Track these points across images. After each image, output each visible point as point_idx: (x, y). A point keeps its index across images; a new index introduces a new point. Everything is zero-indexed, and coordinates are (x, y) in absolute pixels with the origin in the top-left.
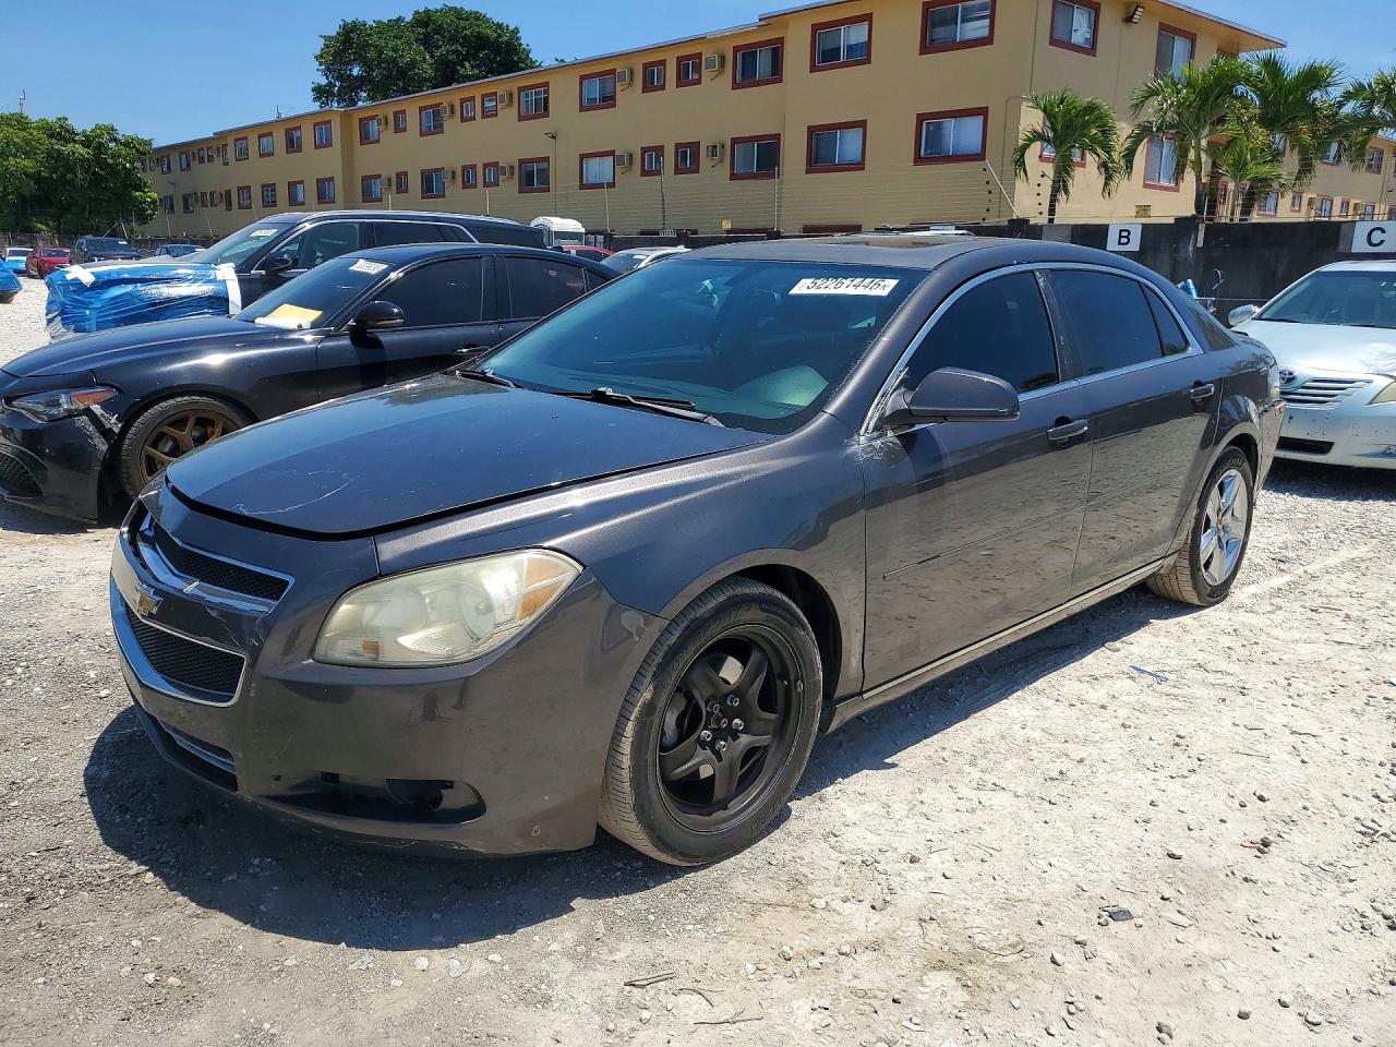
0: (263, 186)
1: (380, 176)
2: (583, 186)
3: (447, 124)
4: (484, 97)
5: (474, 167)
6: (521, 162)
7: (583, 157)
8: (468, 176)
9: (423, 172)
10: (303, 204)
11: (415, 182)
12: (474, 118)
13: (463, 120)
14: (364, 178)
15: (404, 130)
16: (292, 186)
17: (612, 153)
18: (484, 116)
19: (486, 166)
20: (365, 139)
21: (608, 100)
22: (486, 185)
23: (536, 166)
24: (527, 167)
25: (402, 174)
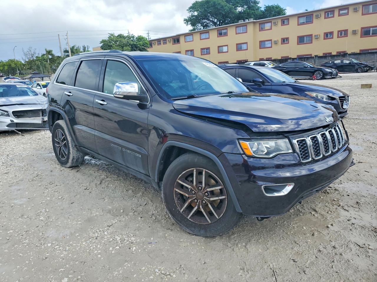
0: (201, 49)
1: (271, 40)
3: (315, 20)
4: (340, 10)
5: (332, 33)
6: (362, 28)
8: (328, 35)
9: (298, 37)
10: (227, 52)
11: (293, 40)
12: (333, 17)
13: (325, 18)
14: (260, 42)
15: (288, 24)
16: (219, 47)
18: (339, 16)
19: (339, 31)
20: (261, 29)
22: (338, 37)
23: (371, 29)
24: (366, 30)
25: (285, 38)
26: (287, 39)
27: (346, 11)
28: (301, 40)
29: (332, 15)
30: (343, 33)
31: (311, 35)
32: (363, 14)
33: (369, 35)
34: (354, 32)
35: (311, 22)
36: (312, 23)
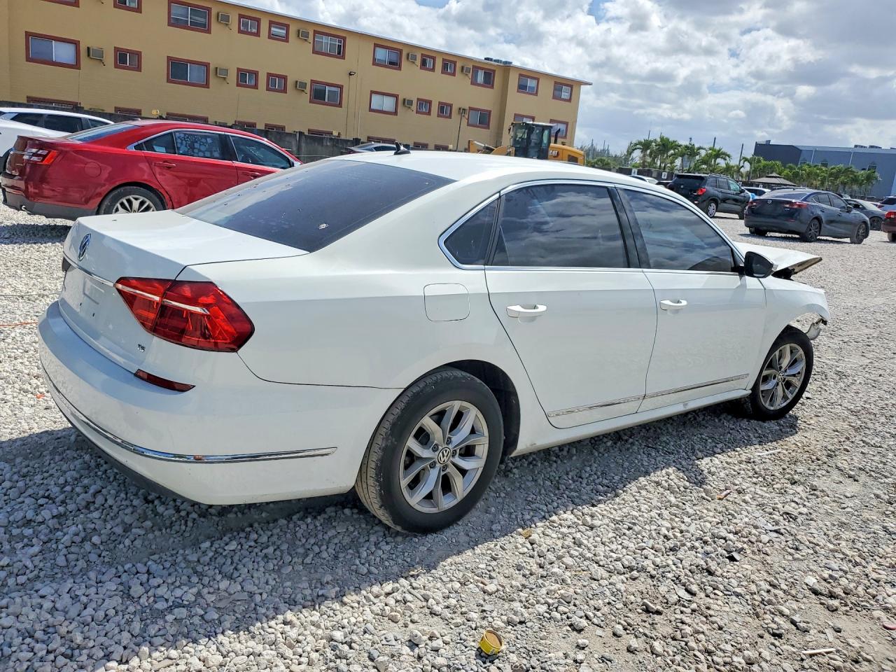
1: (75, 42)
2: (371, 110)
3: (214, 27)
4: (271, 23)
5: (256, 73)
6: (313, 82)
7: (372, 92)
8: (246, 78)
9: (169, 59)
12: (257, 35)
13: (240, 31)
14: (29, 36)
15: (138, 10)
17: (396, 97)
18: (269, 38)
21: (395, 65)
22: (268, 88)
23: (327, 88)
24: (319, 87)
25: (128, 51)
26: (137, 55)
27: (283, 32)
28: (178, 70)
29: (254, 31)
30: (277, 83)
31: (207, 65)
32: (315, 52)
33: (322, 101)
34: (300, 86)
35: (206, 28)
36: (209, 31)
